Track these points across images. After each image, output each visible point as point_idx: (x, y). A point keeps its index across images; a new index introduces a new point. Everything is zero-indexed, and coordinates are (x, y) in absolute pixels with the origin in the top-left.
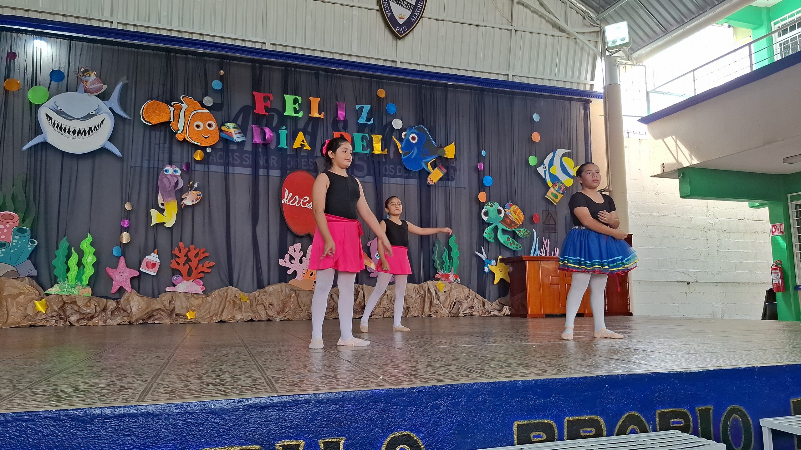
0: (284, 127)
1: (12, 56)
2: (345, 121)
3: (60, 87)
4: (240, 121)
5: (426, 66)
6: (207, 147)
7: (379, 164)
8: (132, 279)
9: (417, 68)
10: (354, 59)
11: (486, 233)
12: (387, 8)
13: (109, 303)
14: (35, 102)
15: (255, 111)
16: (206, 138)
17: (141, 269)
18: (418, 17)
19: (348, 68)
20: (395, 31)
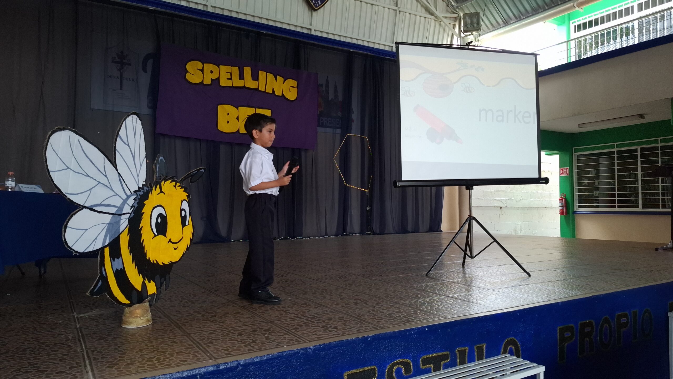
5: (333, 34)
9: (327, 36)
10: (279, 25)
20: (312, 4)
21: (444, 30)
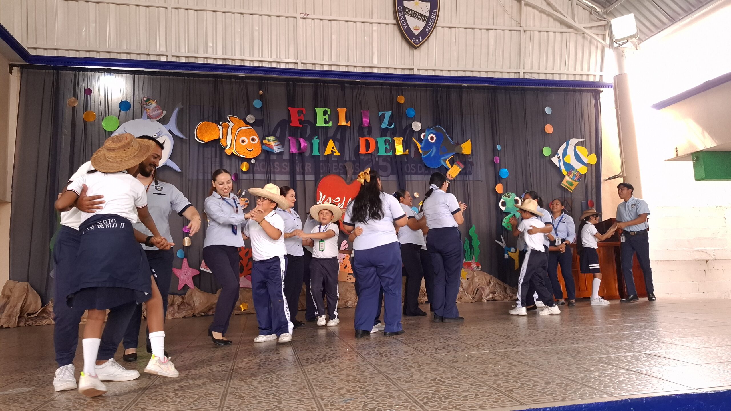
0: (316, 137)
1: (88, 91)
2: (370, 128)
3: (127, 116)
4: (278, 134)
5: (441, 70)
6: (251, 159)
7: (401, 164)
8: (194, 278)
9: (433, 73)
10: (375, 71)
11: (504, 222)
12: (403, 22)
13: (175, 299)
14: (108, 130)
15: (290, 124)
16: (250, 151)
17: (201, 269)
18: (432, 27)
19: (370, 79)
20: (412, 42)
21: (590, 42)
